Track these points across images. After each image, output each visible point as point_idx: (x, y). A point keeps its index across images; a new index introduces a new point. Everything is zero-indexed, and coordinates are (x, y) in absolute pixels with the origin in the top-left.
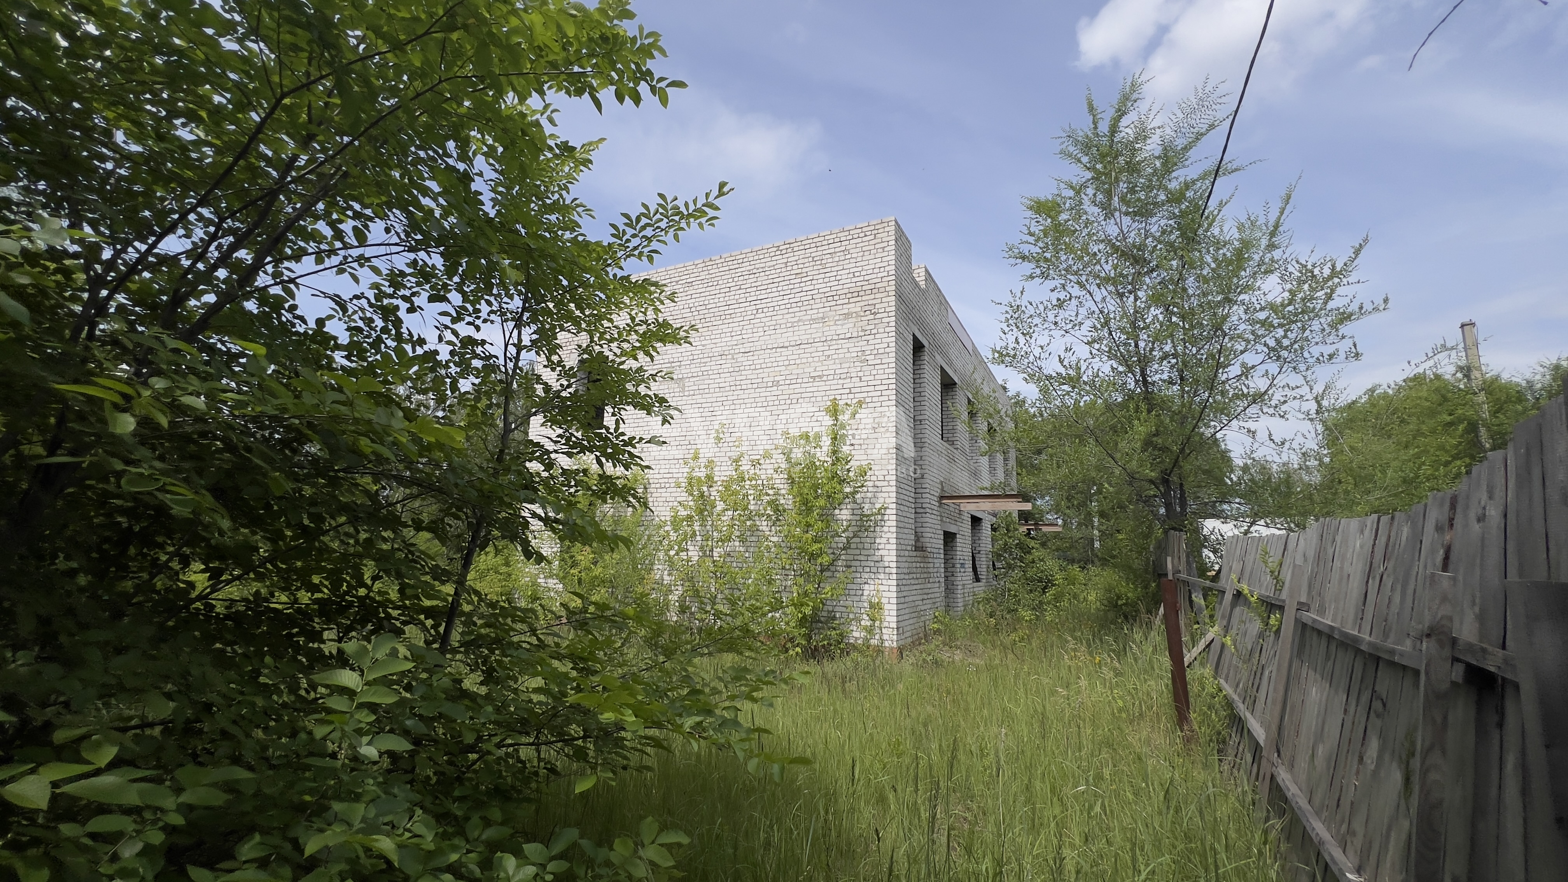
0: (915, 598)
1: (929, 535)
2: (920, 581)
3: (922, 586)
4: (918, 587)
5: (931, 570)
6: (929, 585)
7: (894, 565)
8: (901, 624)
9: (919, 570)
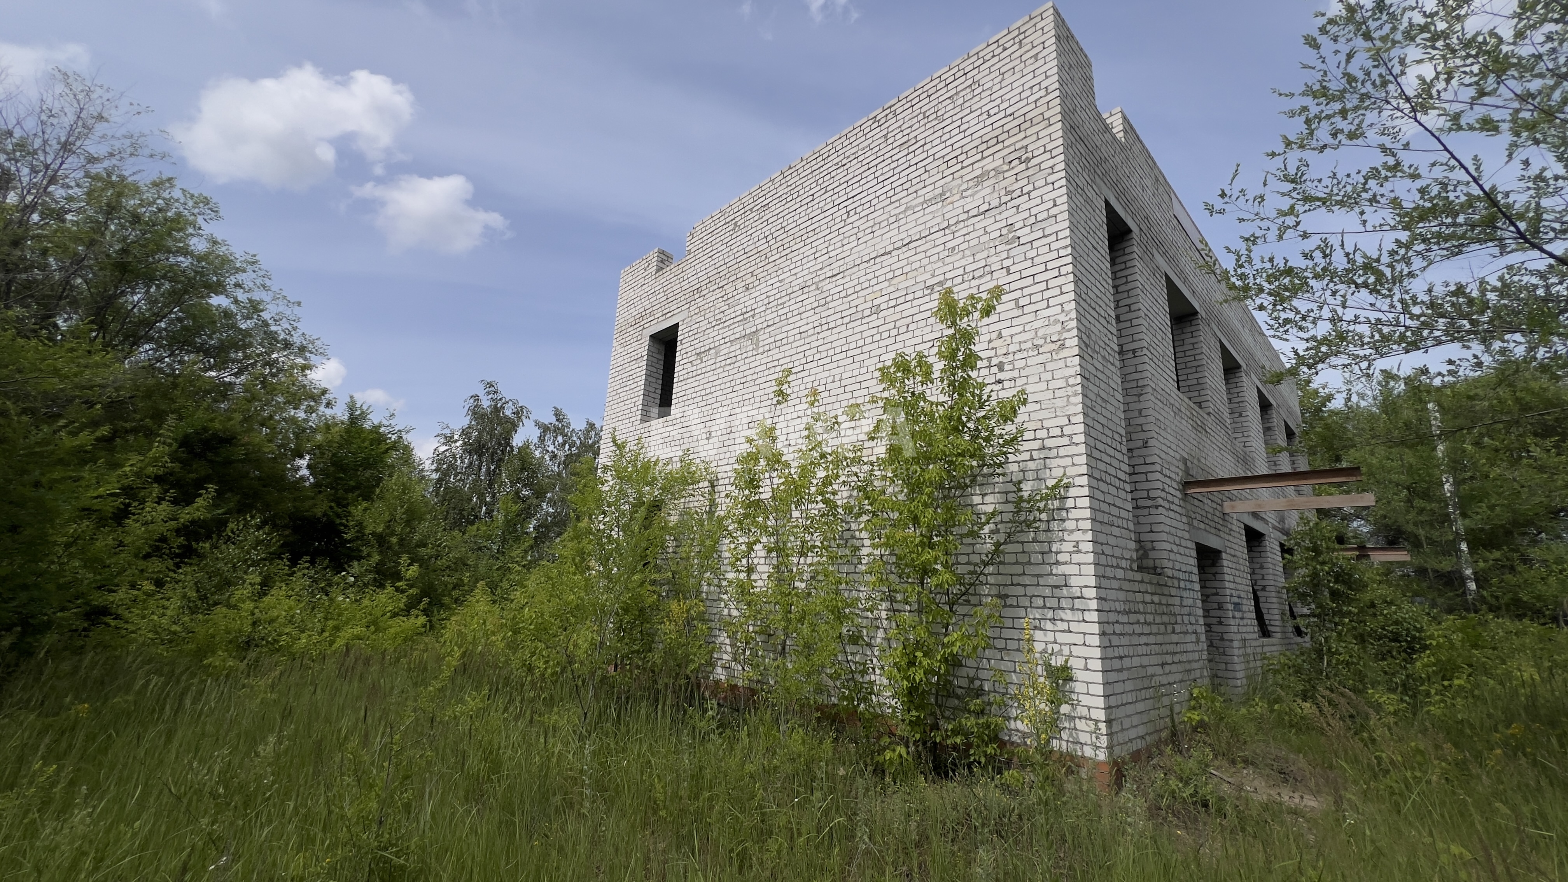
0: (1145, 661)
1: (1167, 546)
2: (1155, 629)
3: (1160, 639)
4: (1152, 639)
5: (1177, 610)
6: (1175, 638)
7: (1092, 593)
8: (1117, 713)
9: (1150, 608)
